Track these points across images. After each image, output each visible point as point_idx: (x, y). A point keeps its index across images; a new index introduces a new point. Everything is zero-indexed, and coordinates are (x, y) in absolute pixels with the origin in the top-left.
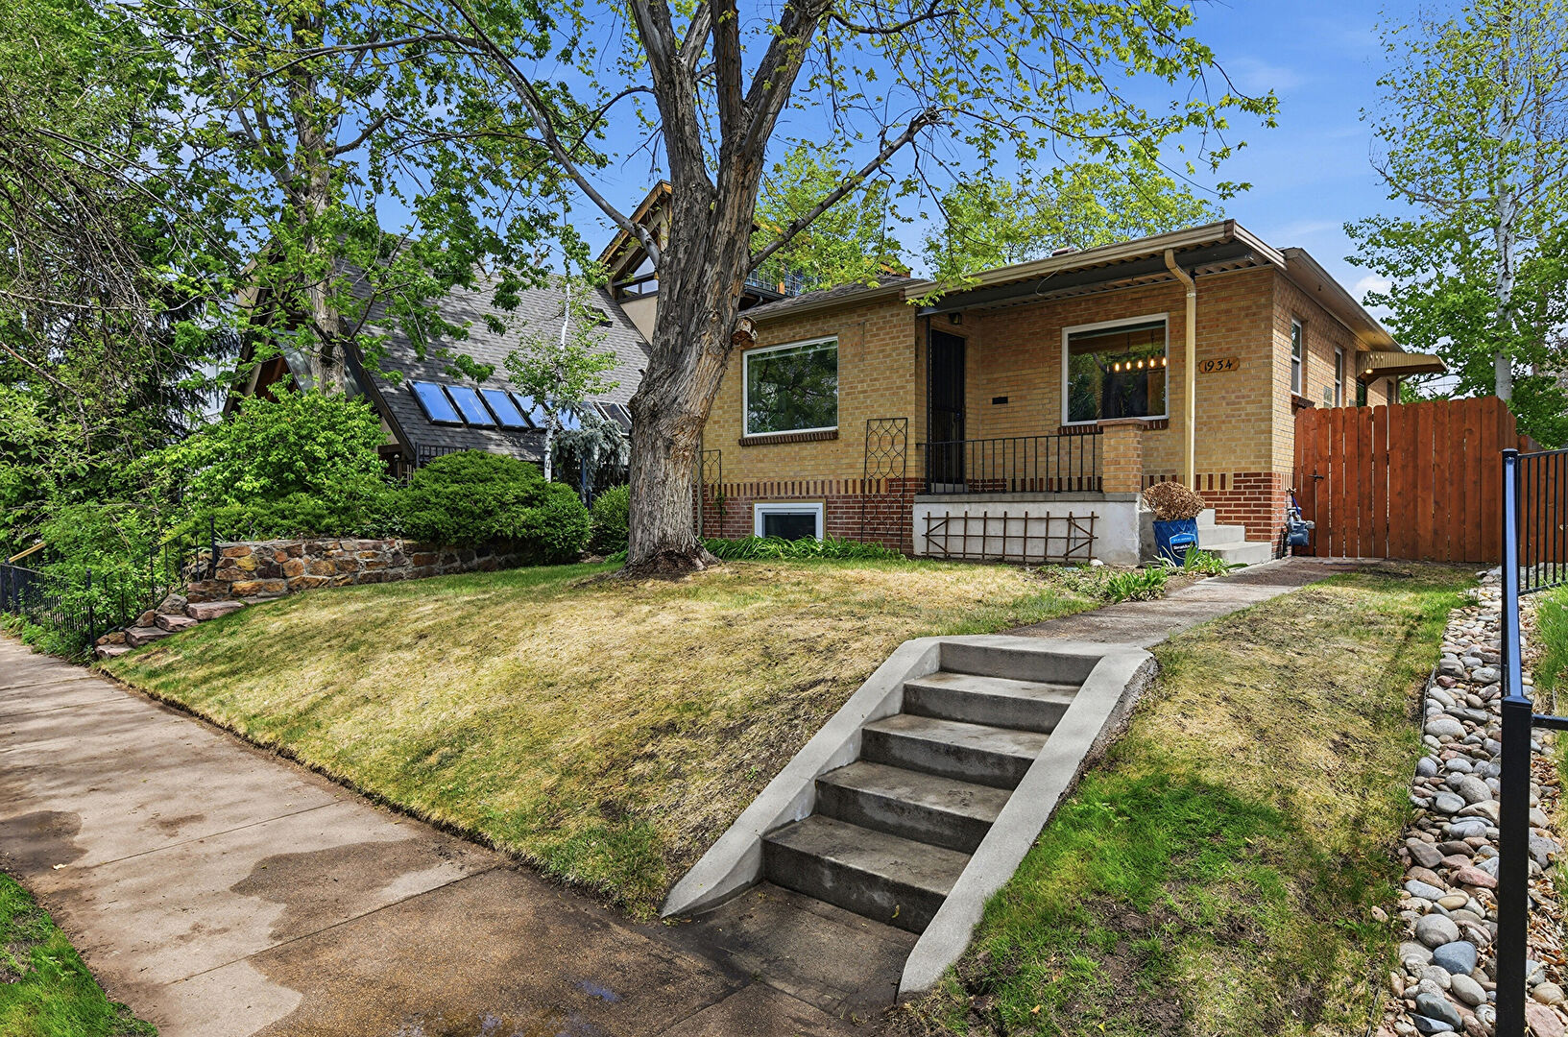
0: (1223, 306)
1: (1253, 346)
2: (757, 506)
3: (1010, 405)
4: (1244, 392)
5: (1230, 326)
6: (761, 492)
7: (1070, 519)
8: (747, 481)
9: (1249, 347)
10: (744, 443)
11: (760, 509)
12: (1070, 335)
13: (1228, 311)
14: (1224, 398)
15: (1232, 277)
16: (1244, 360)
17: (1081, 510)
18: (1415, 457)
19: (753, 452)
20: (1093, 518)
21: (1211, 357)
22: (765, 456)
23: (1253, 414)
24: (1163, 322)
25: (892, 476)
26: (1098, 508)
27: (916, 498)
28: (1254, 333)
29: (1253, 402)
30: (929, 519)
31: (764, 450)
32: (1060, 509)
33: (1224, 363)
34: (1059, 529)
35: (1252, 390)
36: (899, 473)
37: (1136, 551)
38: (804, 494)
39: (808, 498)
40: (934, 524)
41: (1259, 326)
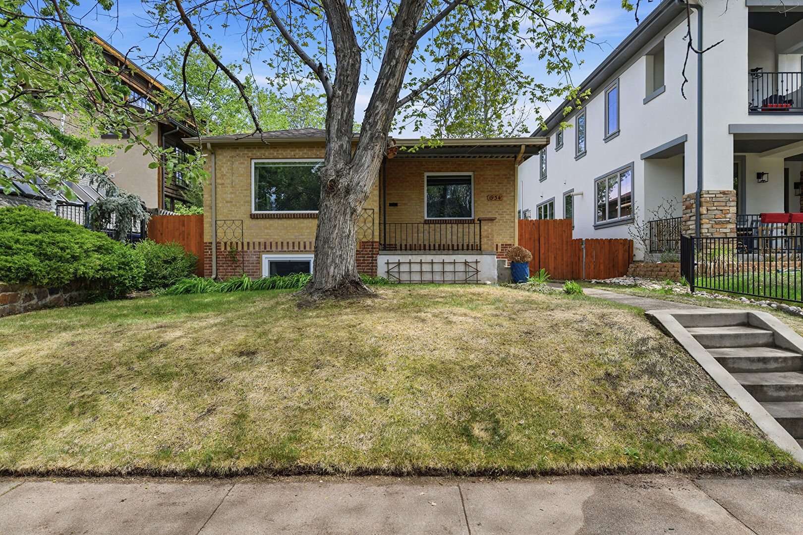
0: (497, 173)
1: (508, 191)
2: (264, 256)
3: (398, 207)
4: (505, 210)
5: (499, 181)
6: (267, 247)
7: (466, 263)
8: (257, 240)
9: (506, 191)
10: (253, 217)
11: (266, 259)
12: (428, 177)
13: (498, 175)
14: (497, 212)
15: (500, 161)
16: (505, 196)
17: (470, 258)
18: (548, 240)
19: (262, 222)
20: (477, 262)
21: (492, 194)
22: (271, 225)
23: (508, 220)
24: (470, 176)
25: (365, 240)
26: (479, 258)
27: (380, 252)
28: (508, 185)
29: (508, 214)
30: (388, 263)
31: (271, 222)
32: (460, 258)
33: (498, 197)
34: (461, 268)
35: (508, 209)
36: (370, 238)
37: (496, 277)
38: (302, 248)
39: (305, 251)
40: (391, 266)
41: (510, 183)
